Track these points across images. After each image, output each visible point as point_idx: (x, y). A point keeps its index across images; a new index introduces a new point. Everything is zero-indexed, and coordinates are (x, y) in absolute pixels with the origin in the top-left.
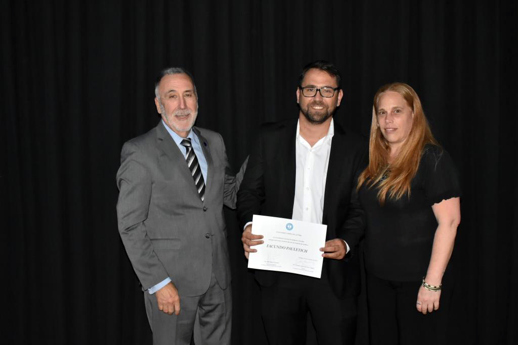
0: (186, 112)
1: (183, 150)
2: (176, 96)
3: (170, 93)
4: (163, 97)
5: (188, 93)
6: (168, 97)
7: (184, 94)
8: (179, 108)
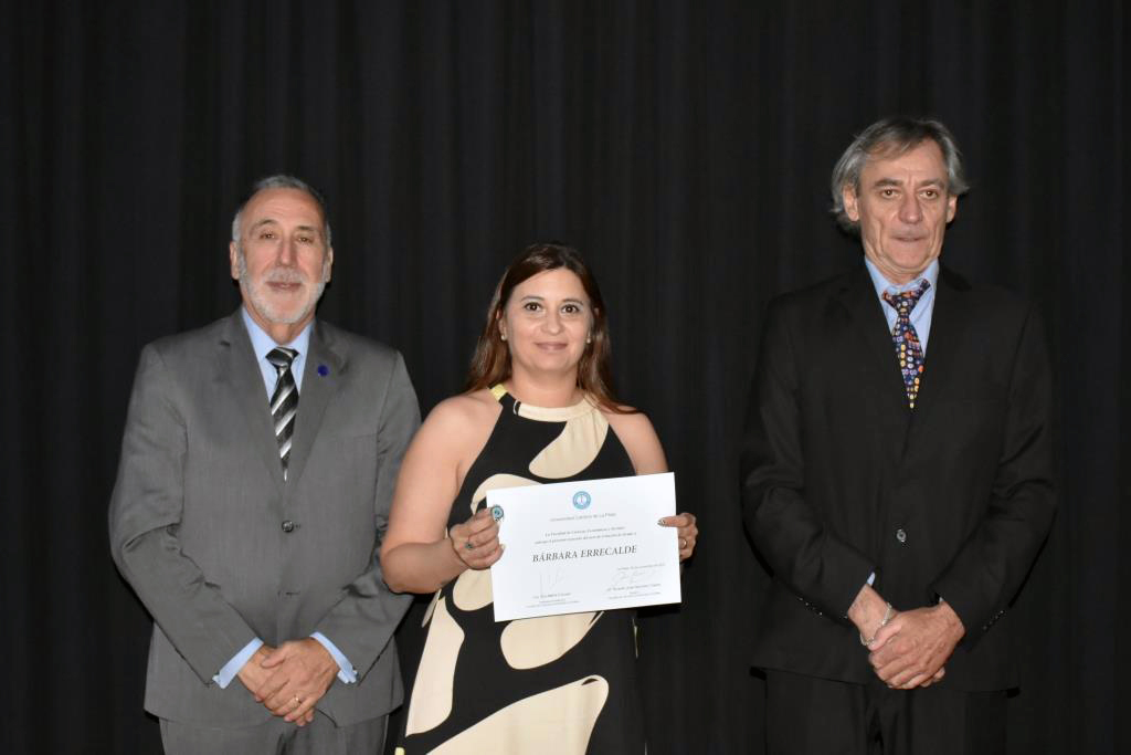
0: (292, 277)
1: (270, 376)
2: (275, 234)
3: (265, 226)
4: (247, 236)
5: (305, 234)
6: (256, 237)
7: (297, 233)
8: (279, 264)
